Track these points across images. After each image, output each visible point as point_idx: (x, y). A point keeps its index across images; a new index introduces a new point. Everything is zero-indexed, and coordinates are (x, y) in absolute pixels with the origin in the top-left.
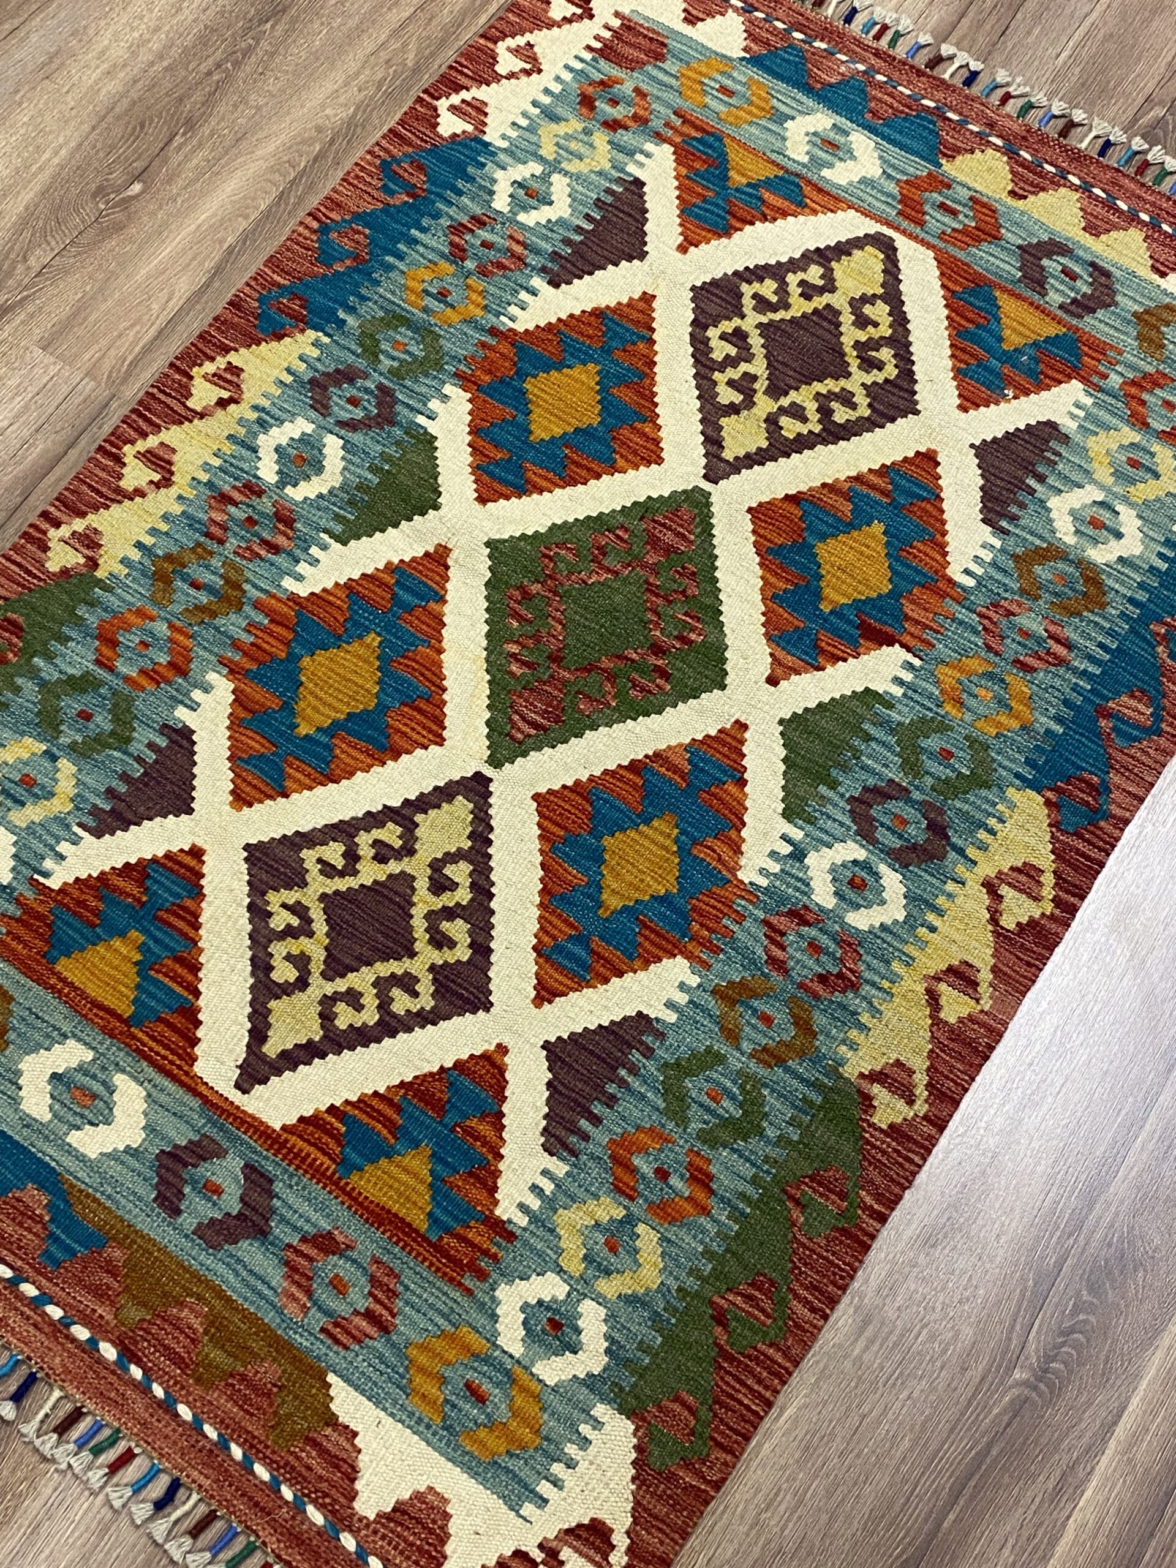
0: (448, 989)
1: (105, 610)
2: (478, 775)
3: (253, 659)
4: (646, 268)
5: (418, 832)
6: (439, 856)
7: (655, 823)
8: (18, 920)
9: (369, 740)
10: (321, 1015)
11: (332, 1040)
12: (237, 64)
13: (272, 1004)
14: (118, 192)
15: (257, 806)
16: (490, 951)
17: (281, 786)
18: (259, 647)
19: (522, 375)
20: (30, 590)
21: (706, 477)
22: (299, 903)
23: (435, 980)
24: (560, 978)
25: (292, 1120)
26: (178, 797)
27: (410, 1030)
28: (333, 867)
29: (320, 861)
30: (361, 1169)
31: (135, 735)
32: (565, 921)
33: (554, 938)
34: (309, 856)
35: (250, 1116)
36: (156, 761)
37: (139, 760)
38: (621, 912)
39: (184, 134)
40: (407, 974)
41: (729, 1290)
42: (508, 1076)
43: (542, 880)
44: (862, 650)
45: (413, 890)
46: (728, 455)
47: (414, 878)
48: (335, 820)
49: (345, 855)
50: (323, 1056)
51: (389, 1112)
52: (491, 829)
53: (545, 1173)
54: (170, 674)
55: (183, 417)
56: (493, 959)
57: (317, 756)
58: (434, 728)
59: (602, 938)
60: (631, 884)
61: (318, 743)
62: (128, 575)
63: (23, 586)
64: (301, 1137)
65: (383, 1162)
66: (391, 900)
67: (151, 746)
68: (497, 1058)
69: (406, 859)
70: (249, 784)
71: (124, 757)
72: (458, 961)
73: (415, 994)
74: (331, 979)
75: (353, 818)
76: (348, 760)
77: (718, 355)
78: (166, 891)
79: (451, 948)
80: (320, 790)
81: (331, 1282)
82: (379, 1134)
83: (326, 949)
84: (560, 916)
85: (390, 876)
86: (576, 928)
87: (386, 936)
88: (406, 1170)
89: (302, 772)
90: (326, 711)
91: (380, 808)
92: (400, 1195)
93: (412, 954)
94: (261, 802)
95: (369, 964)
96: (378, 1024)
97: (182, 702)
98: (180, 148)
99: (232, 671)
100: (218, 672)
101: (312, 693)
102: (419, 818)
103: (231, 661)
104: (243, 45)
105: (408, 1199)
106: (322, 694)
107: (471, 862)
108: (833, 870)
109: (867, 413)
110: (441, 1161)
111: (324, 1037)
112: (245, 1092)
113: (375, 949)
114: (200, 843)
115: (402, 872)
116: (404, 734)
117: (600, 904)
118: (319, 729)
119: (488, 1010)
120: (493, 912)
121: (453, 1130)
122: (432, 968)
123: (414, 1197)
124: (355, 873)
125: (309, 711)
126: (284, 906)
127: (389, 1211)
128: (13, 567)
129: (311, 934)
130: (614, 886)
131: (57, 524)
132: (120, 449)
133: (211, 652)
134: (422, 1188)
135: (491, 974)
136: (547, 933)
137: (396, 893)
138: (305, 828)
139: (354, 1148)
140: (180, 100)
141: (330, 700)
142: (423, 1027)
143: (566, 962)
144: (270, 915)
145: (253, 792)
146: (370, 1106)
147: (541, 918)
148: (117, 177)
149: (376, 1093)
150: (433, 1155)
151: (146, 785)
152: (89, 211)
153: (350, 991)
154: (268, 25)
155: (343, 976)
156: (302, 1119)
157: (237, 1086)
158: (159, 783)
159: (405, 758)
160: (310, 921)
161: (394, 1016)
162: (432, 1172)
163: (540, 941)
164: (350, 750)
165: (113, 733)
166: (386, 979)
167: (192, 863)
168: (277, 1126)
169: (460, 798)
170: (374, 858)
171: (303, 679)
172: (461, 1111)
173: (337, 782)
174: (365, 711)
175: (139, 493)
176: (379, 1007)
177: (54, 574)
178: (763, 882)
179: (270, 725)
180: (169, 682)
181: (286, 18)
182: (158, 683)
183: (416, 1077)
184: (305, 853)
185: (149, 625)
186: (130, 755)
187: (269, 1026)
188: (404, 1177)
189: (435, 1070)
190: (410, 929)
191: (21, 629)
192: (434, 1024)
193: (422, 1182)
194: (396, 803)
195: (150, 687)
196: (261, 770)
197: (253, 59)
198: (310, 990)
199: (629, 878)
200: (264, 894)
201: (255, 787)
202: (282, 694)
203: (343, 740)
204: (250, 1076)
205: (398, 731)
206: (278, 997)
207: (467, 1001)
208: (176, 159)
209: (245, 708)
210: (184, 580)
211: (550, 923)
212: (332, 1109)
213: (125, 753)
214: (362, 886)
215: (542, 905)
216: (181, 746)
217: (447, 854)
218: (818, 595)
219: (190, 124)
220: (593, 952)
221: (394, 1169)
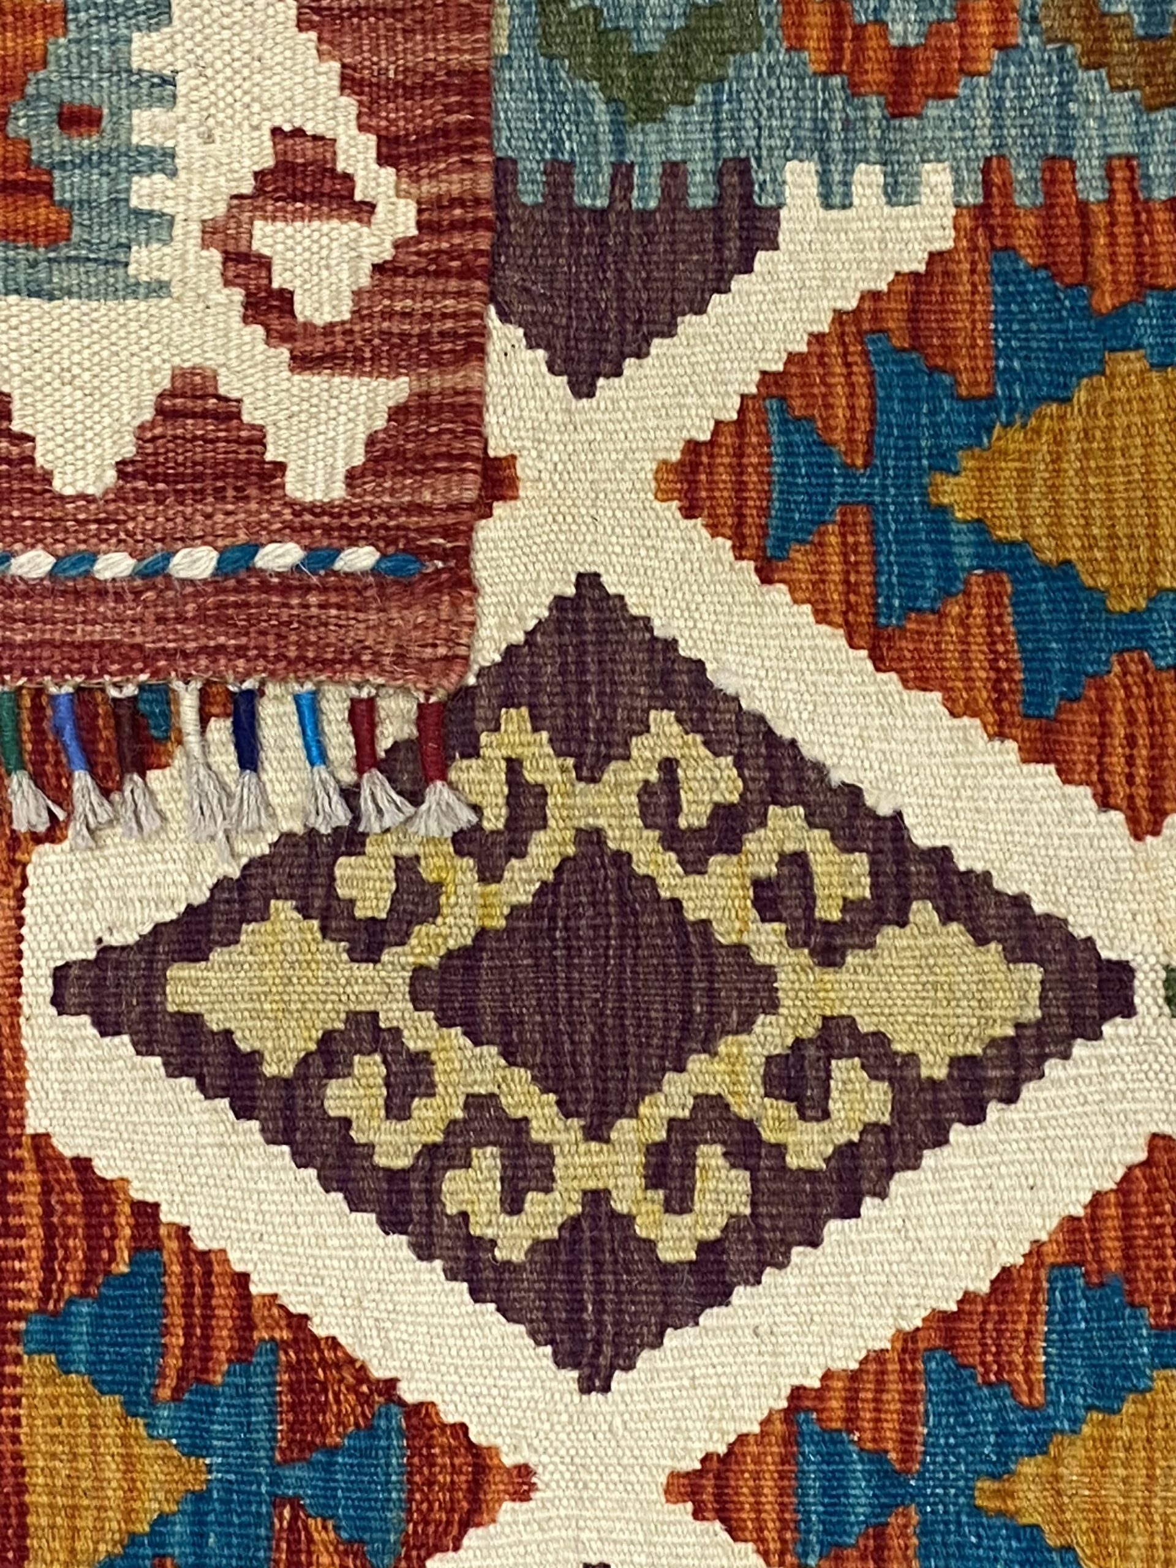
0: (573, 1268)
2: (1122, 972)
3: (1047, 233)
5: (888, 936)
6: (865, 1026)
9: (1036, 660)
10: (328, 1037)
11: (289, 1105)
13: (283, 910)
15: (697, 528)
16: (723, 1298)
17: (782, 543)
18: (1086, 229)
22: (541, 793)
23: (573, 1224)
24: (769, 1494)
25: (67, 1146)
26: (598, 335)
27: (424, 1251)
28: (675, 808)
29: (668, 766)
30: (65, 1366)
31: (675, 115)
32: (908, 1419)
33: (851, 1421)
34: (663, 736)
35: (18, 1049)
36: (645, 216)
37: (622, 175)
38: (1017, 1531)
40: (546, 1151)
42: (473, 1538)
43: (968, 1298)
45: (746, 1025)
47: (773, 1006)
48: (784, 731)
49: (721, 812)
50: (242, 1112)
51: (223, 1337)
52: (1011, 1098)
54: (875, 75)
56: (711, 1317)
57: (911, 574)
58: (1171, 789)
59: (925, 1530)
60: (1100, 1508)
61: (944, 552)
64: (47, 1189)
65: (111, 1405)
66: (687, 996)
67: (674, 172)
68: (497, 1484)
69: (804, 956)
70: (739, 470)
71: (605, 136)
72: (650, 1245)
73: (513, 1204)
74: (418, 1001)
75: (819, 768)
76: (951, 648)
79: (668, 1208)
80: (833, 639)
82: (163, 1350)
83: (482, 933)
84: (910, 1398)
85: (741, 950)
86: (907, 1455)
87: (600, 1045)
88: (129, 1462)
89: (849, 567)
90: (1038, 505)
91: (885, 809)
92: (71, 1490)
93: (597, 1132)
94: (714, 529)
95: (510, 1055)
96: (391, 1174)
97: (825, 160)
99: (982, 212)
100: (958, 183)
101: (1058, 440)
102: (923, 912)
103: (1006, 185)
105: (73, 1511)
106: (1071, 465)
107: (899, 1109)
110: (198, 1519)
111: (287, 1083)
112: (58, 1002)
113: (552, 1042)
114: (524, 469)
115: (769, 971)
116: (1104, 731)
117: (1001, 1470)
118: (980, 526)
119: (586, 1388)
120: (814, 1242)
121: (277, 1502)
122: (596, 1198)
123: (86, 1521)
124: (694, 866)
125: (1009, 469)
126: (514, 766)
127: (21, 1489)
129: (489, 874)
130: (1071, 1472)
133: (998, 125)
134: (114, 1523)
135: (672, 1338)
136: (852, 1397)
137: (711, 992)
138: (722, 679)
139: (98, 1319)
141: (1071, 494)
142: (451, 1275)
143: (814, 1484)
144: (472, 751)
145: (725, 495)
146: (208, 1286)
147: (878, 1357)
149: (242, 1280)
150: (200, 1497)
151: (575, 240)
153: (421, 1061)
155: (445, 1021)
156: (82, 1165)
157: (60, 975)
158: (602, 267)
159: (1046, 774)
160: (517, 848)
161: (433, 1195)
162: (163, 1519)
163: (821, 1394)
164: (978, 632)
165: (643, 60)
166: (503, 1118)
168: (34, 1124)
169: (1036, 973)
170: (758, 884)
171: (1082, 396)
172: (329, 1492)
173: (880, 663)
174: (1098, 596)
176: (430, 1150)
179: (911, 403)
180: (853, 90)
182: (835, 68)
183: (334, 1343)
184: (663, 721)
186: (620, 143)
187: (231, 938)
188: (112, 1471)
189: (378, 1372)
190: (650, 1084)
192: (477, 1295)
193: (128, 1514)
194: (922, 837)
195: (813, 58)
196: (791, 469)
198: (366, 970)
199: (1113, 1492)
200: (509, 701)
201: (740, 487)
202: (1007, 376)
203: (993, 598)
204: (98, 985)
205: (1103, 709)
206: (305, 912)
207: (575, 1325)
209: (913, 316)
211: (880, 1387)
212: (146, 1212)
213: (618, 129)
214: (676, 904)
215: (907, 1340)
216: (720, 243)
217: (880, 1038)
220: (880, 1533)
221: (111, 1432)
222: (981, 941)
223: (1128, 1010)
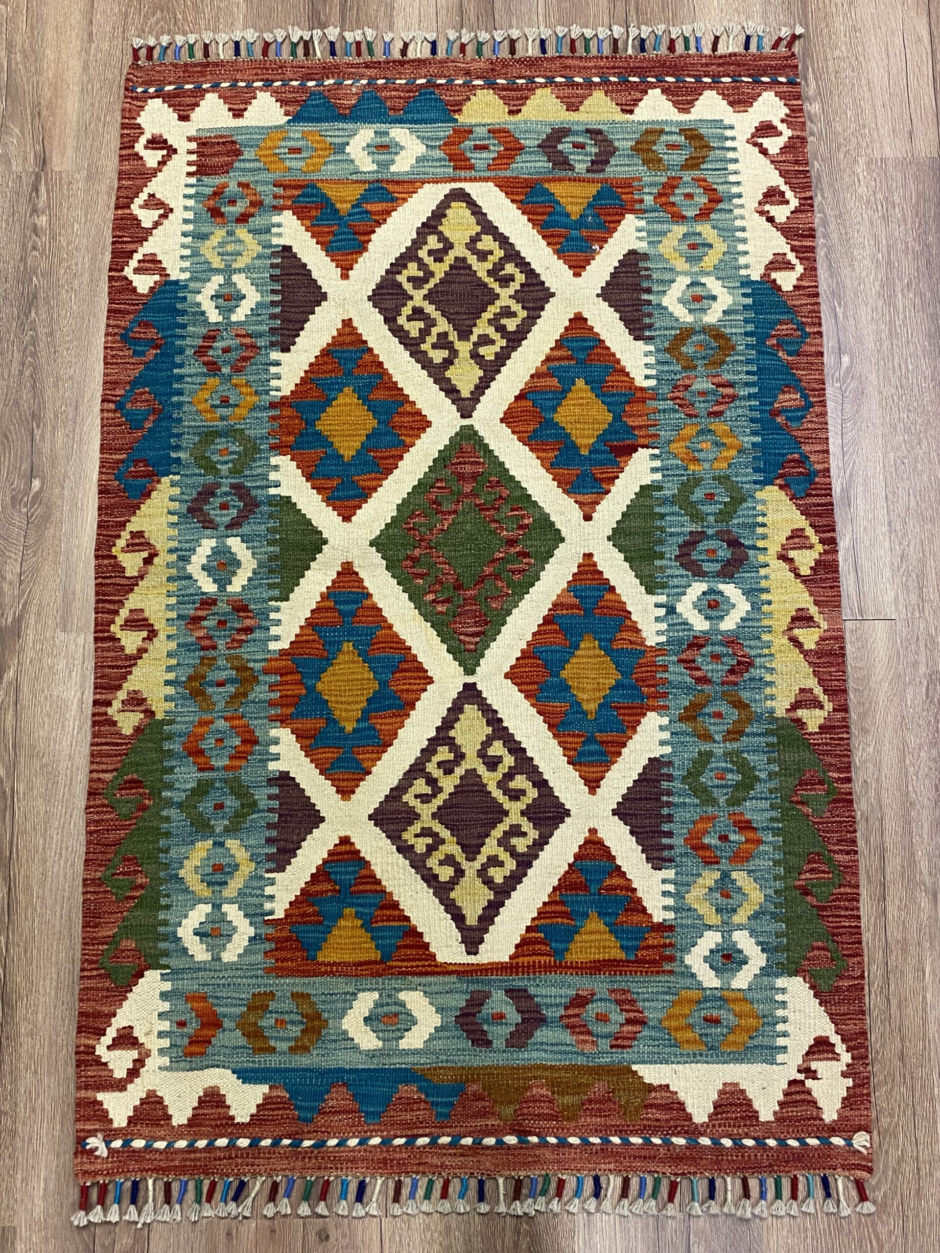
0: (540, 819)
1: (180, 736)
2: (466, 685)
3: (287, 706)
4: (332, 303)
5: (458, 741)
6: (479, 747)
7: (582, 645)
8: (277, 949)
9: (390, 707)
10: (484, 883)
11: (500, 893)
12: (34, 355)
13: (453, 895)
14: (27, 494)
15: (357, 790)
16: (546, 781)
17: (362, 769)
18: (286, 696)
19: (311, 423)
20: (126, 754)
21: (463, 417)
22: (423, 828)
23: (529, 819)
24: (594, 769)
25: (512, 950)
26: (309, 816)
27: (537, 857)
28: (427, 795)
29: (416, 796)
30: (567, 950)
31: (257, 797)
32: (574, 736)
33: (575, 749)
34: (408, 798)
35: (488, 964)
36: (281, 804)
37: (270, 810)
38: (600, 709)
39: (38, 427)
40: (511, 826)
41: (800, 874)
42: (607, 843)
43: (545, 721)
44: (622, 465)
45: (480, 776)
46: (465, 394)
47: (475, 770)
48: (407, 768)
49: (427, 783)
50: (503, 905)
51: (559, 908)
52: (496, 712)
53: (664, 881)
54: (248, 748)
55: (131, 585)
56: (551, 784)
57: (369, 737)
58: (421, 674)
59: (600, 731)
60: (594, 690)
61: (364, 729)
62: (176, 706)
63: (120, 755)
64: (524, 956)
65: (577, 937)
66: (472, 791)
67: (270, 797)
68: (594, 838)
69: (463, 762)
70: (343, 780)
71: (261, 814)
72: (534, 799)
73: (524, 834)
74: (474, 859)
75: (416, 759)
76: (387, 727)
77: (414, 333)
78: (345, 874)
79: (524, 795)
80: (385, 756)
81: (597, 1019)
82: (562, 923)
83: (458, 843)
84: (569, 735)
85: (461, 778)
86: (583, 736)
87: (485, 813)
88: (591, 933)
89: (368, 752)
90: (354, 707)
91: (427, 743)
92: (599, 948)
93: (506, 813)
94: (358, 786)
95: (488, 835)
96: (517, 866)
97: (268, 760)
98: (42, 437)
99: (282, 721)
100: (274, 727)
101: (337, 703)
102: (452, 733)
103: (278, 715)
104: (27, 338)
105: (604, 947)
106: (344, 699)
107: (499, 739)
108: (695, 606)
109: (525, 314)
110: (605, 914)
111: (495, 893)
112: (476, 953)
113: (484, 825)
114: (343, 834)
115: (467, 771)
116: (407, 690)
117: (585, 713)
118: (358, 721)
119: (569, 815)
120: (532, 759)
121: (600, 894)
122: (523, 813)
123: (607, 944)
124: (441, 790)
125: (344, 714)
126: (417, 836)
127: (599, 961)
128: (104, 747)
129: (443, 841)
130: (585, 697)
131: (109, 704)
132: (109, 631)
133: (261, 718)
134: (607, 936)
135: (556, 794)
136: (569, 749)
137: (472, 785)
138: (395, 783)
139: (556, 941)
140: (16, 403)
141: (350, 699)
142: (542, 850)
143: (591, 758)
144: (412, 846)
145: (349, 784)
146: (547, 912)
147: (559, 743)
148: (19, 484)
149: (544, 904)
150: (599, 914)
151: (286, 822)
152: (18, 519)
153: (489, 858)
154: (33, 314)
155: (479, 853)
156: (517, 946)
157: (469, 953)
158: (292, 816)
159: (418, 704)
160: (437, 834)
161: (523, 855)
162: (605, 924)
163: (569, 757)
164: (384, 721)
165: (242, 806)
166: (503, 837)
167: (348, 848)
168: (507, 960)
169: (466, 706)
170: (445, 774)
171: (326, 697)
172: (597, 880)
173: (391, 745)
174: (375, 692)
175: (142, 651)
176: (512, 855)
177: (132, 735)
178: (663, 639)
179: (328, 738)
180: (252, 753)
181: (41, 303)
182: (246, 758)
183: (560, 880)
184: (405, 798)
185: (212, 727)
186: (263, 811)
187: (459, 908)
188: (594, 937)
189: (567, 868)
190: (494, 800)
191: (141, 782)
192: (547, 843)
193: (605, 933)
194: (433, 734)
195: (243, 763)
196: (343, 767)
197: (42, 345)
198: (467, 873)
199: (590, 687)
200: (400, 837)
201: (348, 780)
202: (321, 715)
203: (376, 717)
204: (471, 943)
205: (403, 691)
206: (453, 889)
207: (554, 818)
208: (46, 448)
209: (306, 738)
210: (211, 686)
211: (566, 742)
212: (529, 929)
213: (259, 811)
214: (450, 794)
215: (555, 736)
216: (288, 785)
217: (482, 743)
218: (575, 447)
219: (36, 417)
220: (602, 742)
221: (585, 937)
222: (458, 719)
223: (475, 684)
